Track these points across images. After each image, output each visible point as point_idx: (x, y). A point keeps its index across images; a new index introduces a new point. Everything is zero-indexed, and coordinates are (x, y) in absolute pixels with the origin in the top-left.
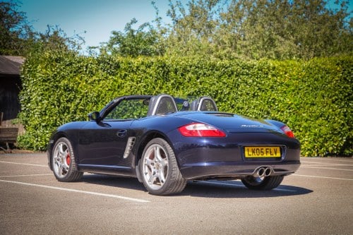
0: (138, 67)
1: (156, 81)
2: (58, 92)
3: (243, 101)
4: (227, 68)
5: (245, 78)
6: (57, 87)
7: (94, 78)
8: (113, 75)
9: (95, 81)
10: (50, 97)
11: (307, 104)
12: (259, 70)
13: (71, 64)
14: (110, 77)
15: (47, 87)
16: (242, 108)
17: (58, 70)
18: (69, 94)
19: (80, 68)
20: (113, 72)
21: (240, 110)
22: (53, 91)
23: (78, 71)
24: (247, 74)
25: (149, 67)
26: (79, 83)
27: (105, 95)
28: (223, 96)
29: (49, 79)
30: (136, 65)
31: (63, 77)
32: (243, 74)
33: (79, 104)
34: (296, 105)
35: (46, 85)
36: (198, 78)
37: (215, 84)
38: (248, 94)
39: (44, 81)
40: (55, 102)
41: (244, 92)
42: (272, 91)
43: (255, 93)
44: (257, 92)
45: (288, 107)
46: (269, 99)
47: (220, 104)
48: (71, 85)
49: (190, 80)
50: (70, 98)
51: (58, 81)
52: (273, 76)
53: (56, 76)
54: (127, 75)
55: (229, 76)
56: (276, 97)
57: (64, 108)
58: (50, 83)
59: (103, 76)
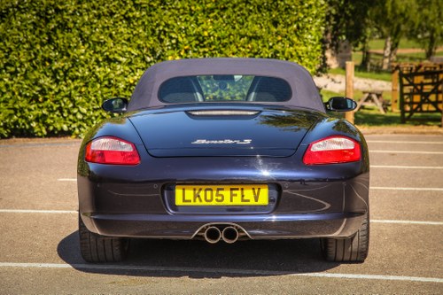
3: (103, 28)
11: (242, 37)
16: (102, 44)
21: (98, 48)
28: (65, 17)
34: (219, 39)
38: (112, 14)
41: (105, 10)
42: (164, 9)
43: (126, 13)
44: (131, 11)
45: (202, 42)
46: (158, 25)
47: (60, 36)
56: (172, 22)
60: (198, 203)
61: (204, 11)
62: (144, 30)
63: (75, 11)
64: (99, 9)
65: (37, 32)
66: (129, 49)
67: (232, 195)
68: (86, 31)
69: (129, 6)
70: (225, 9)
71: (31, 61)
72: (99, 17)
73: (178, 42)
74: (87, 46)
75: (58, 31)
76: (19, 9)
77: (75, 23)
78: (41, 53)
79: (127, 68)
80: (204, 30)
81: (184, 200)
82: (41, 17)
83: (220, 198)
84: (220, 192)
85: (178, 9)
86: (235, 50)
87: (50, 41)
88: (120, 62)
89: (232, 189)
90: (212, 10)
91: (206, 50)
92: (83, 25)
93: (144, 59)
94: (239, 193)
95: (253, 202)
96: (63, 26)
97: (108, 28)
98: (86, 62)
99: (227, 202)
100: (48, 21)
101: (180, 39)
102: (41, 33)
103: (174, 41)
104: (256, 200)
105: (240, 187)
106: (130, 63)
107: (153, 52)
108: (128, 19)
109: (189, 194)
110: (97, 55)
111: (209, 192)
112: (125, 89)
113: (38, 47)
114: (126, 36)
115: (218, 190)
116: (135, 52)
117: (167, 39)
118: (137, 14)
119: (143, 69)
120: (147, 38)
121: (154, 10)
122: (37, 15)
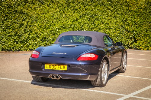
1: (65, 8)
3: (108, 20)
4: (99, 1)
5: (110, 7)
6: (16, 11)
7: (34, 6)
8: (44, 4)
9: (35, 7)
10: (12, 17)
11: (147, 22)
12: (117, 3)
14: (43, 6)
15: (10, 11)
16: (108, 24)
20: (44, 3)
21: (107, 25)
22: (14, 14)
23: (26, 1)
24: (110, 5)
26: (27, 9)
27: (41, 16)
28: (98, 17)
29: (11, 7)
31: (19, 5)
32: (108, 5)
33: (28, 22)
34: (141, 23)
35: (9, 10)
36: (85, 6)
37: (93, 10)
38: (111, 16)
40: (16, 21)
41: (109, 15)
42: (126, 14)
43: (115, 15)
44: (116, 15)
45: (136, 24)
46: (123, 19)
47: (96, 22)
48: (24, 11)
49: (80, 8)
50: (23, 18)
51: (16, 8)
52: (126, 6)
53: (15, 4)
54: (50, 4)
55: (101, 6)
56: (128, 18)
57: (20, 24)
58: (12, 9)
59: (39, 5)
60: (50, 69)
61: (137, 15)
62: (120, 20)
63: (101, 15)
64: (107, 14)
65: (90, 21)
66: (115, 25)
67: (58, 67)
68: (103, 20)
69: (116, 14)
70: (143, 14)
71: (88, 28)
72: (107, 17)
73: (129, 23)
74: (103, 24)
76: (86, 15)
77: (100, 18)
78: (91, 26)
79: (114, 30)
80: (136, 20)
81: (47, 68)
82: (91, 17)
83: (55, 68)
84: (56, 66)
85: (130, 14)
86: (145, 26)
87: (93, 23)
88: (112, 29)
89: (58, 66)
90: (139, 15)
91: (137, 26)
92: (103, 19)
93: (119, 28)
94: (60, 67)
95: (63, 69)
96: (97, 19)
97: (110, 20)
98: (103, 29)
99: (57, 69)
100: (93, 18)
101: (130, 23)
102: (91, 21)
103: (128, 23)
104: (64, 69)
105: (60, 65)
107: (122, 26)
108: (115, 17)
109: (48, 66)
110: (106, 27)
111: (53, 66)
112: (113, 36)
113: (90, 25)
114: (115, 22)
115: (55, 66)
116: (117, 26)
117: (126, 23)
118: (118, 16)
119: (119, 31)
120: (120, 22)
121: (123, 15)
122: (90, 16)
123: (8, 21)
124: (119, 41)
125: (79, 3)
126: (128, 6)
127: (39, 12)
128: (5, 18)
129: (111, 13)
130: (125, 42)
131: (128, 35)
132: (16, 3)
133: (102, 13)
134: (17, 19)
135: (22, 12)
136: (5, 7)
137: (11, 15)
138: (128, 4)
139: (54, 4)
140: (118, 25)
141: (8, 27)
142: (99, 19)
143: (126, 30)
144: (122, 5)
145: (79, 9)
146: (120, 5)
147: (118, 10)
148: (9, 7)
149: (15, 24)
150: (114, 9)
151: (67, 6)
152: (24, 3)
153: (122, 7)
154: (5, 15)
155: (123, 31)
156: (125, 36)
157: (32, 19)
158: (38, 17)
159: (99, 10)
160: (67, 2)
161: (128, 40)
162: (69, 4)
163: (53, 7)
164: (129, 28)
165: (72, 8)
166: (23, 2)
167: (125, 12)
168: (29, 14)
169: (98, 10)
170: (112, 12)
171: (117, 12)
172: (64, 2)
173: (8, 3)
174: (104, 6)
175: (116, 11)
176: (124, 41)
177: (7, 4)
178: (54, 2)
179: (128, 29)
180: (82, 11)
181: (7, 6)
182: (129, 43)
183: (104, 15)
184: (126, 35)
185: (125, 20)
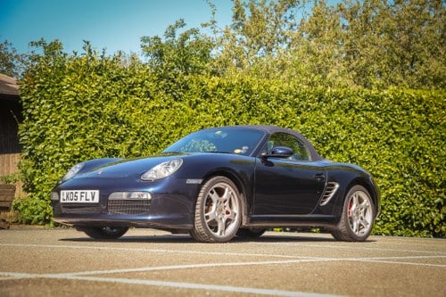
0: (213, 90)
1: (240, 113)
2: (102, 124)
3: (369, 151)
4: (341, 99)
5: (373, 116)
6: (100, 115)
7: (153, 104)
8: (181, 101)
9: (153, 108)
10: (87, 131)
12: (394, 104)
13: (119, 78)
14: (176, 104)
15: (83, 115)
16: (367, 163)
17: (101, 87)
18: (117, 129)
19: (133, 87)
20: (180, 96)
22: (94, 121)
23: (130, 91)
24: (373, 110)
25: (229, 91)
26: (132, 111)
27: (171, 133)
28: (338, 142)
29: (86, 102)
30: (211, 87)
31: (109, 99)
32: (367, 110)
33: (132, 145)
35: (80, 112)
36: (299, 113)
37: (323, 123)
38: (376, 140)
39: (79, 104)
40: (97, 141)
41: (371, 137)
42: (419, 136)
43: (388, 139)
44: (392, 137)
46: (413, 149)
47: (333, 156)
48: (121, 113)
49: (286, 116)
50: (119, 135)
51: (101, 105)
52: (420, 112)
53: (97, 95)
54: (198, 102)
55: (346, 111)
56: (426, 146)
57: (109, 151)
58: (87, 108)
59: (165, 101)
62: (403, 153)
63: (346, 138)
64: (366, 136)
66: (390, 167)
68: (354, 153)
69: (391, 134)
72: (366, 143)
73: (430, 161)
75: (331, 153)
77: (345, 147)
79: (388, 182)
82: (319, 142)
85: (431, 136)
88: (382, 177)
92: (353, 147)
93: (402, 176)
96: (336, 149)
97: (373, 150)
100: (324, 145)
101: (433, 159)
103: (427, 161)
106: (390, 178)
107: (410, 170)
108: (390, 144)
112: (385, 199)
114: (388, 157)
116: (395, 169)
117: (422, 160)
118: (397, 140)
119: (402, 183)
120: (405, 159)
121: (412, 136)
122: (316, 141)
123: (75, 141)
124: (403, 212)
125: (284, 102)
126: (427, 112)
127: (164, 120)
128: (69, 134)
129: (376, 133)
130: (421, 215)
131: (428, 197)
132: (100, 92)
133: (350, 132)
134: (100, 136)
135: (116, 119)
136: (69, 103)
137: (83, 124)
138: (425, 105)
139: (211, 102)
140: (398, 166)
141: (75, 157)
142: (342, 148)
143: (422, 181)
144: (408, 109)
145: (283, 118)
146: (403, 109)
147: (397, 124)
148: (79, 102)
149: (93, 149)
150: (386, 121)
151: (249, 109)
152: (122, 95)
153: (408, 114)
154: (67, 126)
155: (412, 185)
156: (421, 199)
157: (143, 139)
158: (160, 135)
159: (341, 123)
160: (248, 99)
161: (429, 212)
162: (255, 103)
163: (206, 111)
164: (430, 174)
165: (263, 115)
166: (120, 92)
167: (419, 130)
168: (137, 124)
169: (337, 122)
170: (379, 128)
171: (394, 129)
172: (238, 97)
173: (77, 92)
174: (357, 111)
175: (391, 125)
176: (418, 214)
177: (74, 94)
178: (210, 97)
179: (428, 177)
180: (292, 125)
181: (76, 99)
182: (433, 220)
183: (357, 137)
184: (424, 196)
185: (417, 152)
